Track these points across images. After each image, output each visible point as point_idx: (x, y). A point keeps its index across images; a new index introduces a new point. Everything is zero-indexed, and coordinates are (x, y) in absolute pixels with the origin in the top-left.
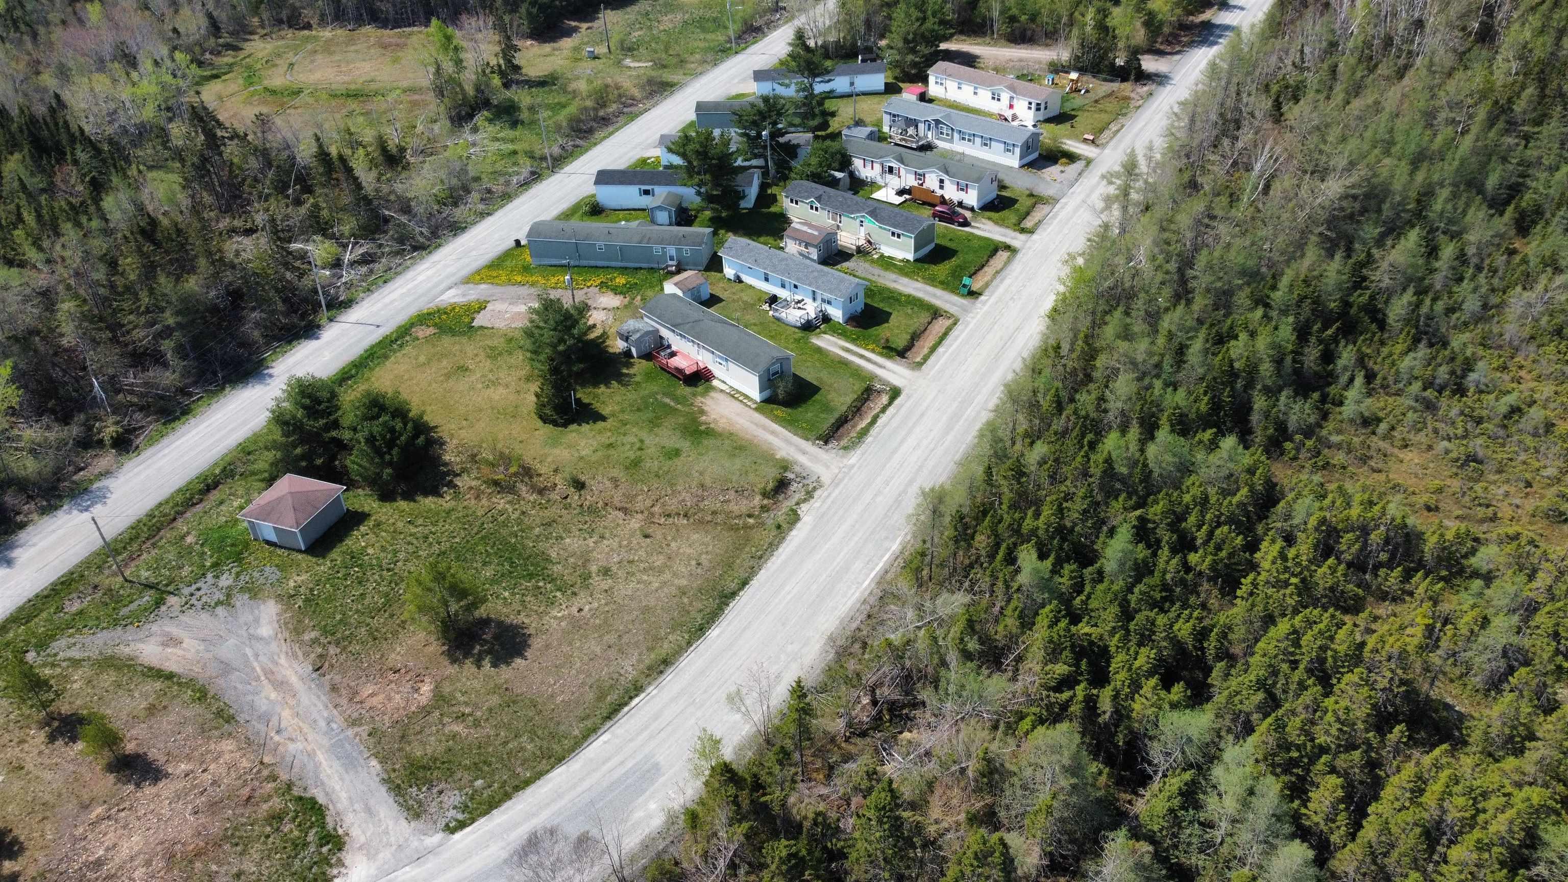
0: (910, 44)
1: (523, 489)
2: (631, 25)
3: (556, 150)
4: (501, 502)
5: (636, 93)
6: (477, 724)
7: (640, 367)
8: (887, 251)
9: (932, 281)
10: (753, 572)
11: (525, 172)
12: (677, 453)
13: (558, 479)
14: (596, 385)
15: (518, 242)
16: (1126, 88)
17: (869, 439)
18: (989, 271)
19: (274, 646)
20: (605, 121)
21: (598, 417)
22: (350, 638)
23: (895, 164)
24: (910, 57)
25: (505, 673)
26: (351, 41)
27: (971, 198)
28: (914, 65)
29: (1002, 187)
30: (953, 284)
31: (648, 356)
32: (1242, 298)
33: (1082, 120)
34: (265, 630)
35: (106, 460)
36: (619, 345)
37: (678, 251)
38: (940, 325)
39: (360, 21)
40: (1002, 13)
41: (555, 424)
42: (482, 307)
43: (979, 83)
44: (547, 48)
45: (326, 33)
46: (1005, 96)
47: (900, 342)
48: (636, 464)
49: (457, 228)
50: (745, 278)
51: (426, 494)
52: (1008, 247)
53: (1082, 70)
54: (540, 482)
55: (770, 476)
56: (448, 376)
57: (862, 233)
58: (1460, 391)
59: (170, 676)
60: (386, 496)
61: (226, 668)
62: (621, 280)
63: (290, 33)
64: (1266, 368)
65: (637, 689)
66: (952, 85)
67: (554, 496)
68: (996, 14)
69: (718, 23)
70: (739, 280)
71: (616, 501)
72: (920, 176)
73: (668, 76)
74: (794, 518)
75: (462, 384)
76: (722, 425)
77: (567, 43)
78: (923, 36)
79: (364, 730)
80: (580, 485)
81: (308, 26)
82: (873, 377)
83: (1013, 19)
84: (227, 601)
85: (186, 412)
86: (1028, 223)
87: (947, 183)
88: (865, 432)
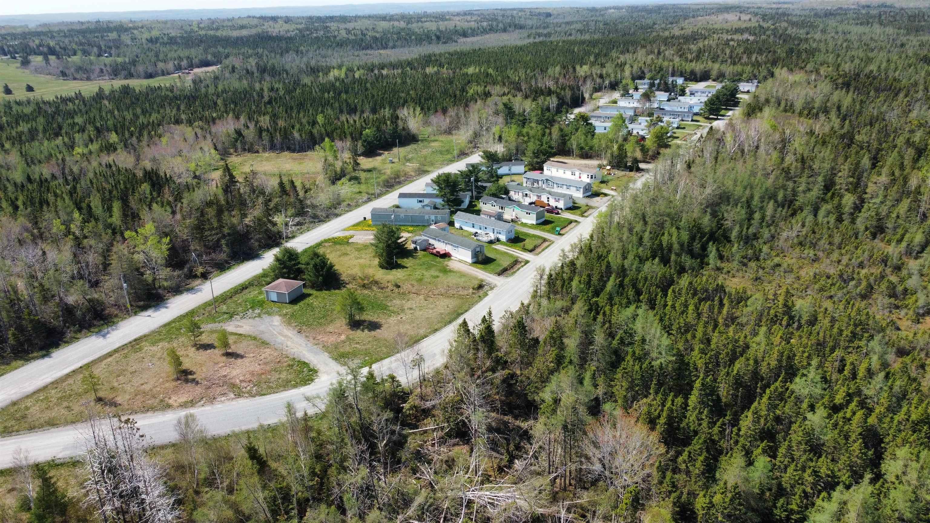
0: (536, 154)
1: (375, 288)
2: (409, 153)
3: (379, 191)
4: (366, 292)
5: (413, 174)
6: (364, 345)
7: (420, 254)
8: (524, 221)
9: (544, 230)
10: (469, 308)
11: (365, 198)
12: (438, 277)
13: (389, 284)
14: (403, 258)
15: (365, 218)
16: (632, 174)
17: (516, 274)
18: (567, 229)
19: (280, 327)
20: (399, 183)
21: (404, 267)
22: (311, 325)
23: (528, 192)
24: (535, 160)
25: (373, 333)
26: (278, 157)
27: (561, 205)
28: (537, 163)
29: (574, 203)
30: (552, 231)
31: (424, 250)
32: (667, 225)
33: (610, 183)
34: (276, 323)
35: (198, 281)
36: (411, 246)
37: (436, 217)
38: (547, 244)
39: (282, 149)
40: (577, 145)
41: (387, 269)
42: (352, 237)
43: (565, 169)
44: (370, 159)
45: (266, 155)
46: (577, 173)
47: (530, 247)
48: (421, 280)
49: (337, 215)
50: (464, 227)
51: (335, 289)
52: (576, 221)
53: (613, 167)
54: (382, 286)
55: (476, 283)
56: (340, 256)
57: (514, 214)
58: (758, 259)
59: (240, 335)
60: (320, 289)
61: (263, 332)
62: (411, 229)
63: (249, 155)
64: (676, 246)
65: (426, 336)
66: (554, 170)
67: (388, 290)
68: (574, 147)
69: (448, 151)
70: (461, 228)
71: (413, 291)
72: (539, 197)
73: (426, 168)
74: (486, 295)
75: (346, 258)
76: (456, 269)
77: (379, 158)
78: (541, 152)
79: (321, 346)
80: (398, 287)
81: (257, 152)
82: (518, 257)
83: (582, 148)
84: (259, 316)
85: (229, 268)
86: (586, 214)
87: (550, 199)
88: (515, 272)
